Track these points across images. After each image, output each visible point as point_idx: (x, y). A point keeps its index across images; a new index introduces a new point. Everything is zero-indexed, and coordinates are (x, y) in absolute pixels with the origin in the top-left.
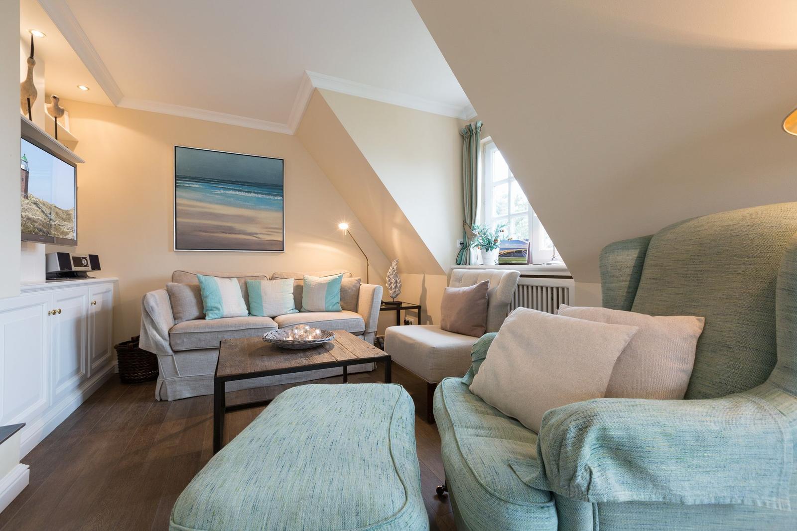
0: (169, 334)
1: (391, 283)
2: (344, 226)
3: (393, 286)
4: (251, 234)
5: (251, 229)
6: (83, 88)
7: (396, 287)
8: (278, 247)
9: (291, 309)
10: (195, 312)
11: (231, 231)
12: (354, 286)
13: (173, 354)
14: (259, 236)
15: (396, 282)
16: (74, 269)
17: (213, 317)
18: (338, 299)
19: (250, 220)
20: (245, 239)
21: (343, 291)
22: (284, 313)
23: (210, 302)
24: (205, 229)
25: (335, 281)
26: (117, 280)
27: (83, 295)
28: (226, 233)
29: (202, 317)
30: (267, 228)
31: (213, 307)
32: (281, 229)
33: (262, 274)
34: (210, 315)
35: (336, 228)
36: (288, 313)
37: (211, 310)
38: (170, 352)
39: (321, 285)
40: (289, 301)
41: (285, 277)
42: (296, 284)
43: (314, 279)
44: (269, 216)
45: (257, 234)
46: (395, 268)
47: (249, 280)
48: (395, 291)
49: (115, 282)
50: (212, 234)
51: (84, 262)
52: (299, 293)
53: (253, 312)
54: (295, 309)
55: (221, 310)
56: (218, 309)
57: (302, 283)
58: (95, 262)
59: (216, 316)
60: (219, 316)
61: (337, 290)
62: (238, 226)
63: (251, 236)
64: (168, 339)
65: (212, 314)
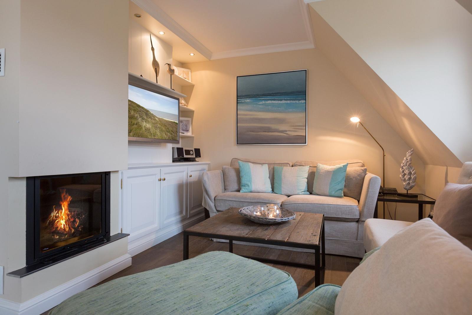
0: (215, 199)
1: (405, 174)
2: (355, 120)
3: (407, 177)
4: (282, 132)
5: (282, 127)
6: (192, 55)
7: (410, 179)
8: (302, 140)
9: (303, 190)
10: (236, 187)
11: (269, 130)
12: (359, 175)
13: (216, 212)
14: (287, 132)
15: (410, 173)
16: (185, 156)
17: (245, 191)
18: (342, 185)
19: (281, 121)
20: (278, 136)
21: (348, 179)
22: (296, 193)
23: (244, 181)
24: (253, 130)
25: (339, 169)
26: (210, 164)
27: (184, 171)
28: (266, 132)
29: (239, 191)
30: (293, 126)
31: (246, 184)
32: (304, 126)
33: (286, 162)
34: (243, 189)
35: (348, 121)
36: (300, 193)
37: (245, 186)
38: (215, 210)
39: (328, 172)
40: (303, 184)
41: (303, 164)
42: (310, 171)
43: (325, 167)
44: (295, 117)
45: (286, 131)
46: (409, 158)
47: (276, 167)
48: (409, 183)
49: (209, 164)
50: (257, 133)
51: (191, 153)
52: (311, 178)
53: (275, 191)
54: (308, 191)
55: (250, 186)
56: (248, 186)
57: (315, 170)
58: (198, 153)
59: (247, 191)
60: (249, 190)
61: (341, 177)
62: (274, 126)
63: (282, 133)
64: (214, 202)
65: (244, 188)
